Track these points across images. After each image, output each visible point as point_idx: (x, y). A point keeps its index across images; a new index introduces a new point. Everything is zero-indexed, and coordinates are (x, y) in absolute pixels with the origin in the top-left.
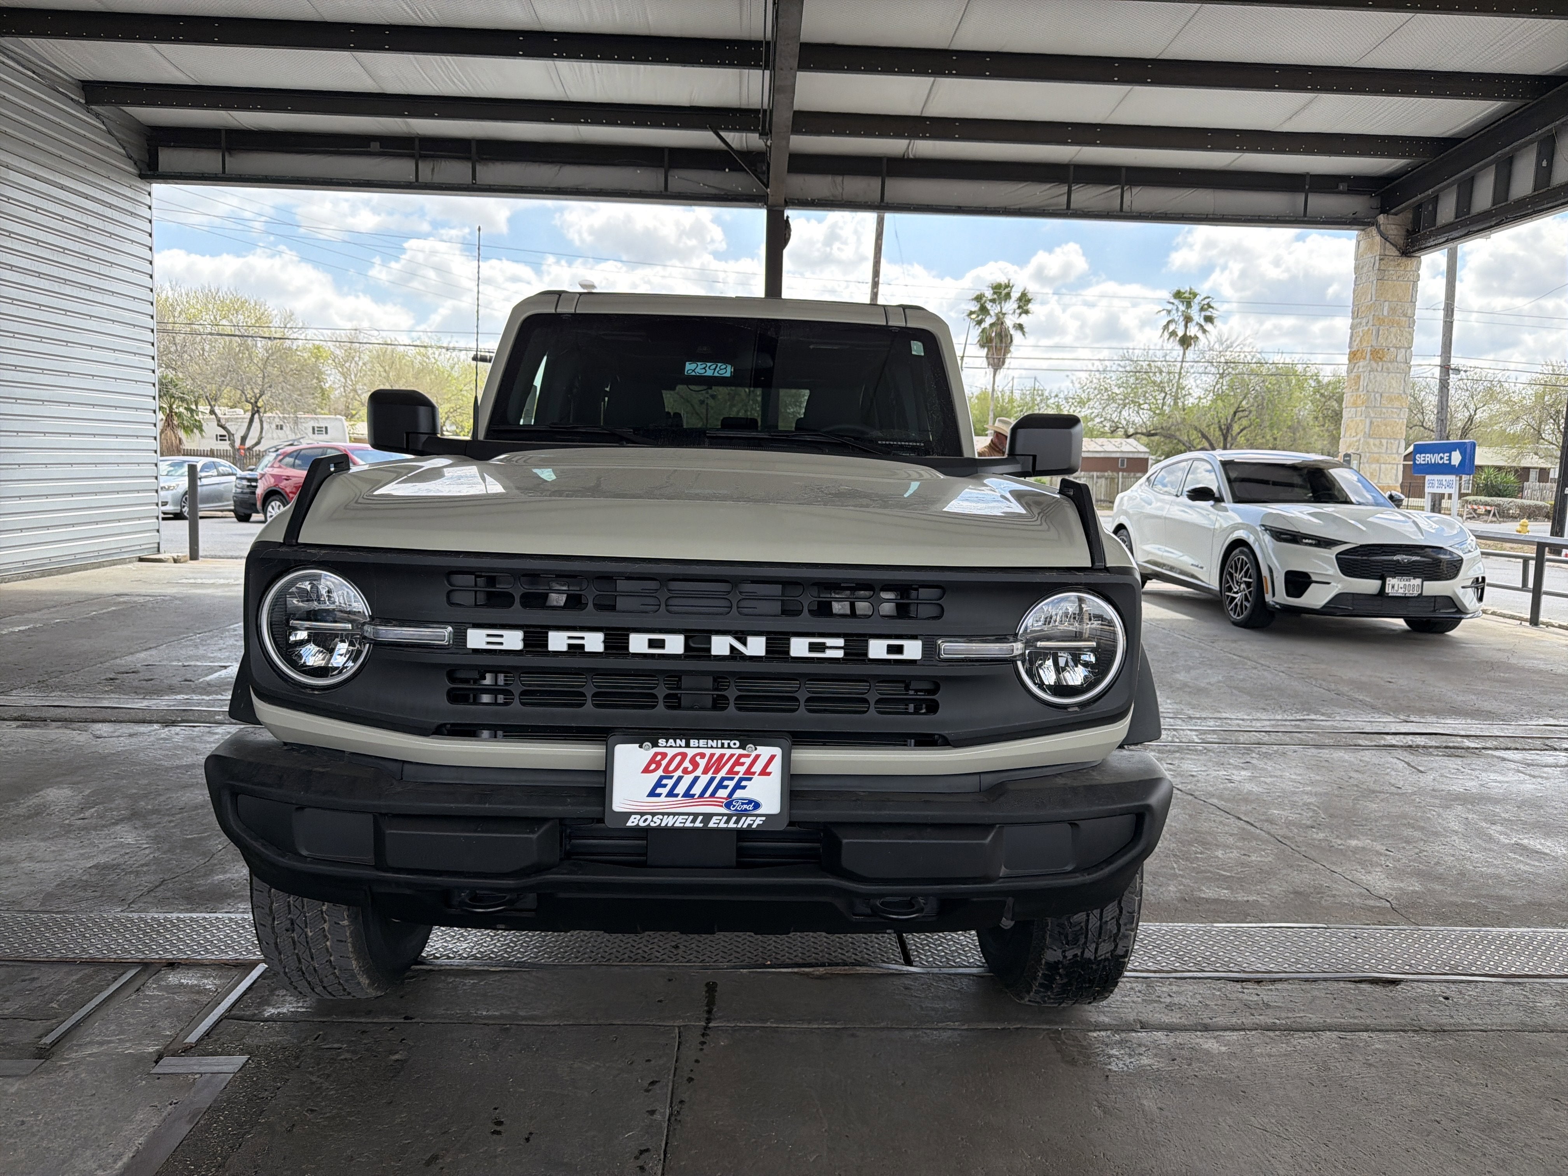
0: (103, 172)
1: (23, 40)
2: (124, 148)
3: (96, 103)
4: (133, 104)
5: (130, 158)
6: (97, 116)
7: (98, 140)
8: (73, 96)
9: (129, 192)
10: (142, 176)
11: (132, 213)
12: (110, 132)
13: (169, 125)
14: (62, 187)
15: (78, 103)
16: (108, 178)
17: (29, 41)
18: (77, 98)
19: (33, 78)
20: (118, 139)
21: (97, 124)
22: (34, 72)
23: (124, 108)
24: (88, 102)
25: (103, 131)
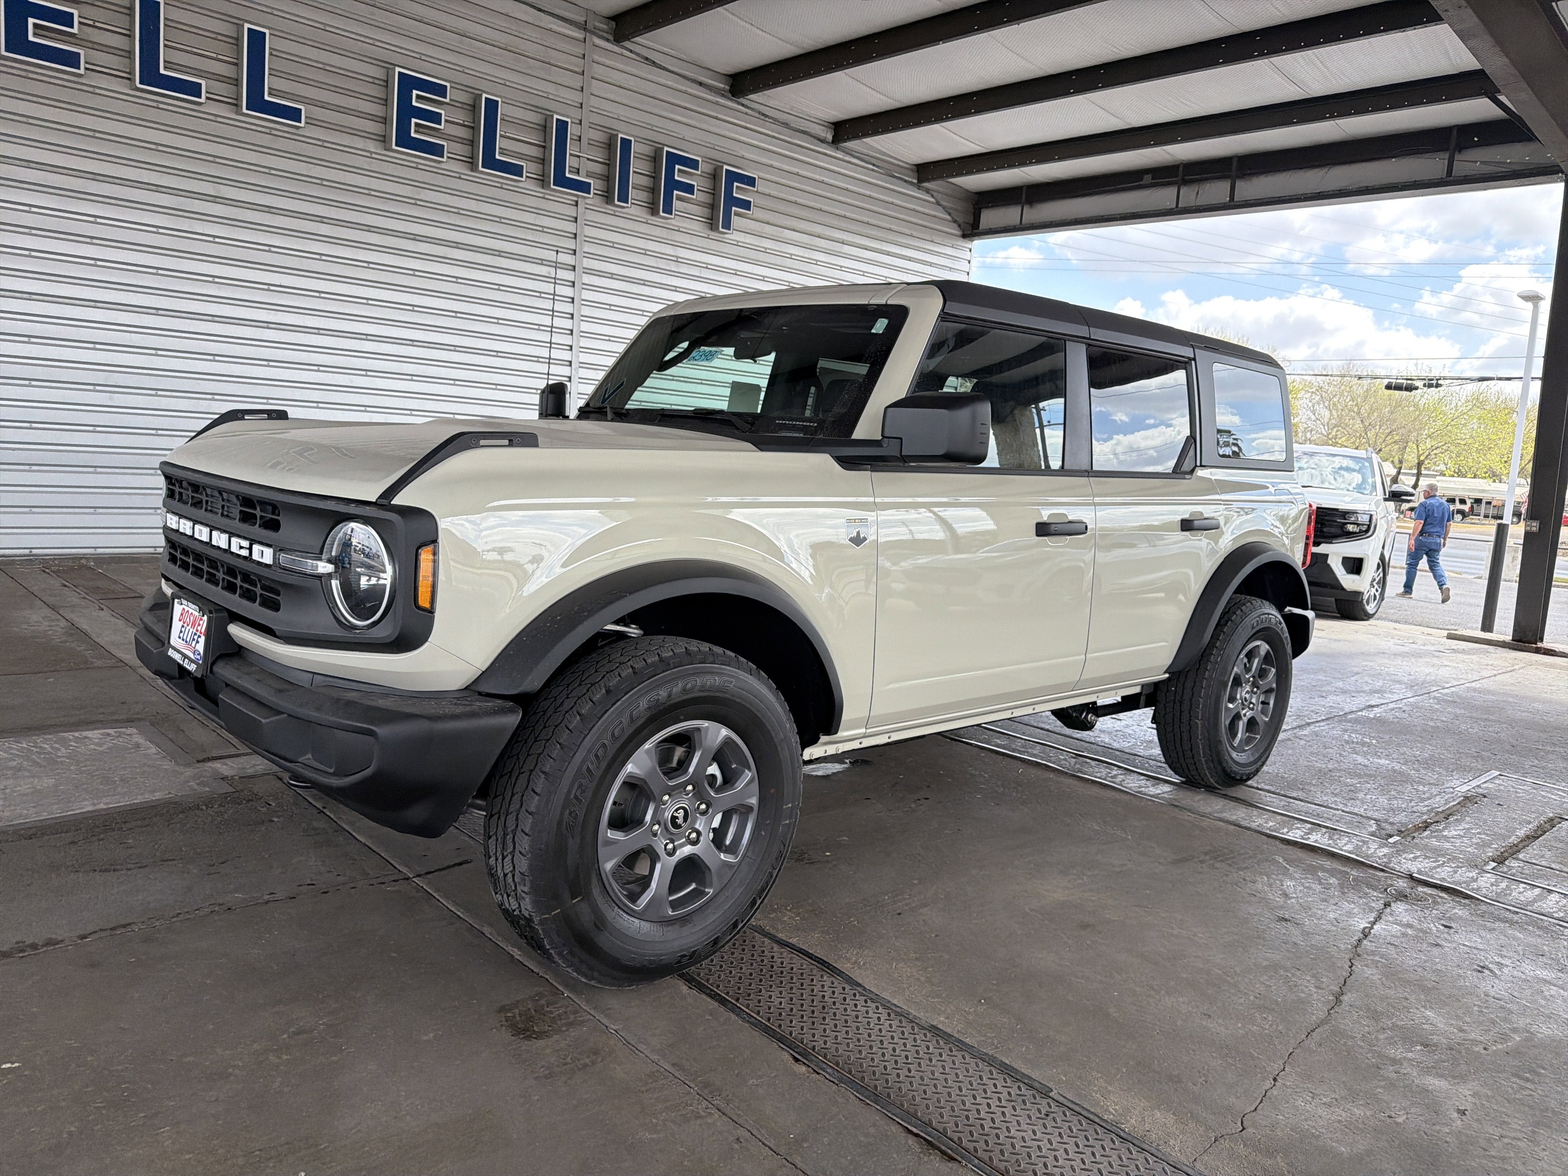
0: (928, 237)
1: (864, 140)
2: (950, 214)
3: (928, 180)
4: (958, 175)
5: (955, 221)
6: (928, 191)
7: (927, 211)
8: (907, 178)
9: (949, 251)
10: (964, 236)
11: (951, 268)
12: (938, 204)
13: (990, 188)
14: (888, 254)
15: (911, 183)
16: (932, 241)
17: (868, 140)
18: (910, 180)
19: (873, 170)
20: (944, 208)
21: (927, 198)
22: (874, 165)
23: (953, 180)
24: (920, 181)
25: (932, 203)
